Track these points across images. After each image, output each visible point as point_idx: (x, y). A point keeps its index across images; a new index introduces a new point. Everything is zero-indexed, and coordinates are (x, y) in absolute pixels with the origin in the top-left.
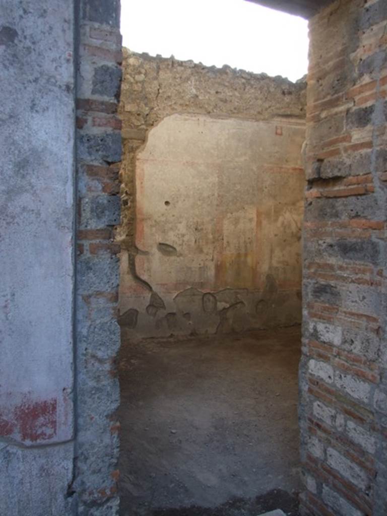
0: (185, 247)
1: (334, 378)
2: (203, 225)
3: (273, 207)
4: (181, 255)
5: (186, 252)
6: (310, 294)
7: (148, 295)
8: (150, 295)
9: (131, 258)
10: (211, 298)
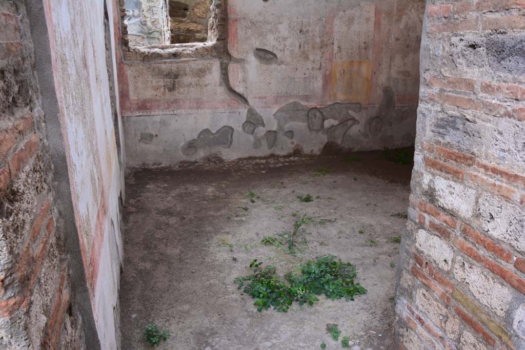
0: (287, 53)
1: (452, 265)
2: (309, 26)
3: (395, 4)
4: (282, 62)
5: (289, 60)
6: (428, 129)
7: (244, 111)
8: (246, 110)
9: (224, 66)
10: (318, 114)
